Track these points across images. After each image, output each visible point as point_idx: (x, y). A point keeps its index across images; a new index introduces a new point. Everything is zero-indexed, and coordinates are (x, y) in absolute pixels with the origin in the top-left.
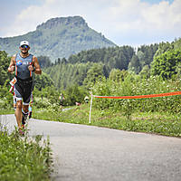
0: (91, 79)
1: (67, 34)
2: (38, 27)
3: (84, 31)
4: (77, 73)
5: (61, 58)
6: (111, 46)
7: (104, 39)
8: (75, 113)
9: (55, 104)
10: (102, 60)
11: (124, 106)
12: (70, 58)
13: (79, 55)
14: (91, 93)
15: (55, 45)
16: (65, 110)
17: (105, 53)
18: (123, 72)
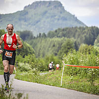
0: (64, 50)
1: (47, 15)
2: (25, 7)
3: (61, 13)
4: (54, 46)
5: (42, 33)
6: (82, 26)
7: (76, 20)
8: (50, 77)
9: (34, 69)
10: (74, 36)
11: (89, 73)
12: (49, 34)
13: (56, 31)
14: (63, 62)
15: (37, 22)
16: (42, 74)
17: (76, 31)
18: (90, 47)
